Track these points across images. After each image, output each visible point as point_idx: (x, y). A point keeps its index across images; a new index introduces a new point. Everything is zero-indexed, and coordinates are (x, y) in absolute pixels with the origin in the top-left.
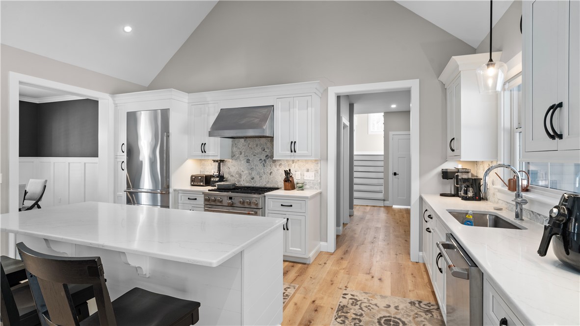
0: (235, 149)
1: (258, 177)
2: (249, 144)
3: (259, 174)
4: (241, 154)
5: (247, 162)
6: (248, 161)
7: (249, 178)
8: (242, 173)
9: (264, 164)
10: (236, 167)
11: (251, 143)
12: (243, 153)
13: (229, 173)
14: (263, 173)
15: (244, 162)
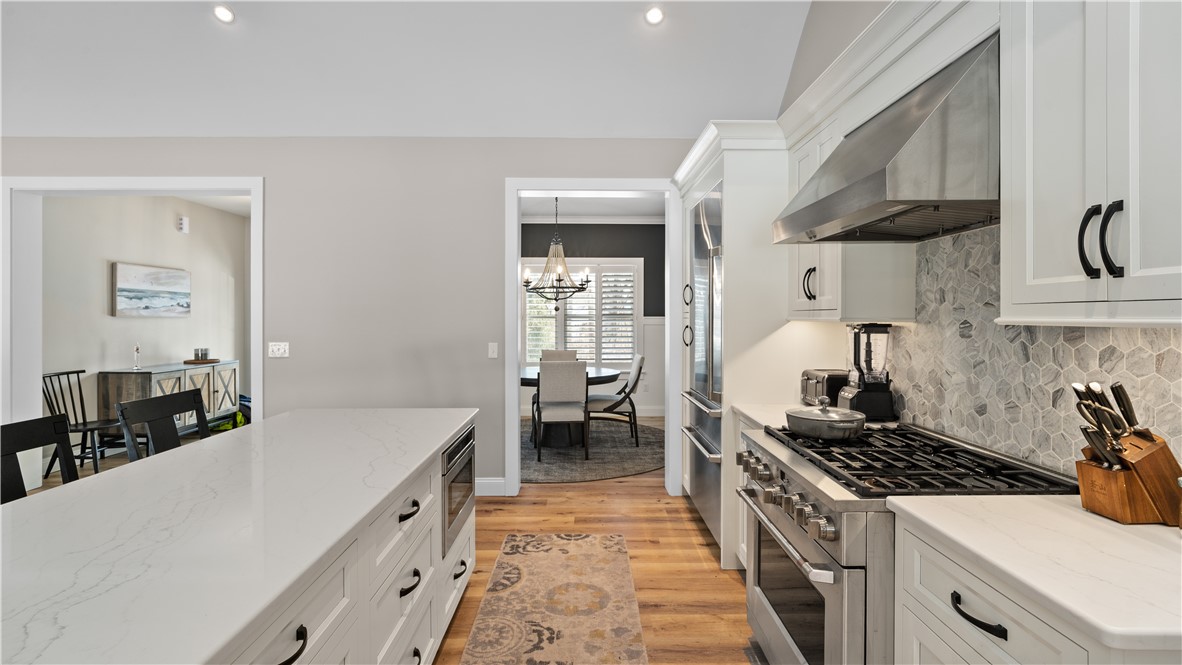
0: (925, 281)
1: (1002, 406)
2: (969, 254)
3: (1003, 391)
4: (943, 300)
5: (962, 336)
6: (965, 329)
7: (967, 408)
8: (945, 380)
9: (1025, 348)
10: (928, 353)
11: (977, 250)
12: (949, 297)
13: (910, 376)
14: (1021, 392)
15: (951, 332)
